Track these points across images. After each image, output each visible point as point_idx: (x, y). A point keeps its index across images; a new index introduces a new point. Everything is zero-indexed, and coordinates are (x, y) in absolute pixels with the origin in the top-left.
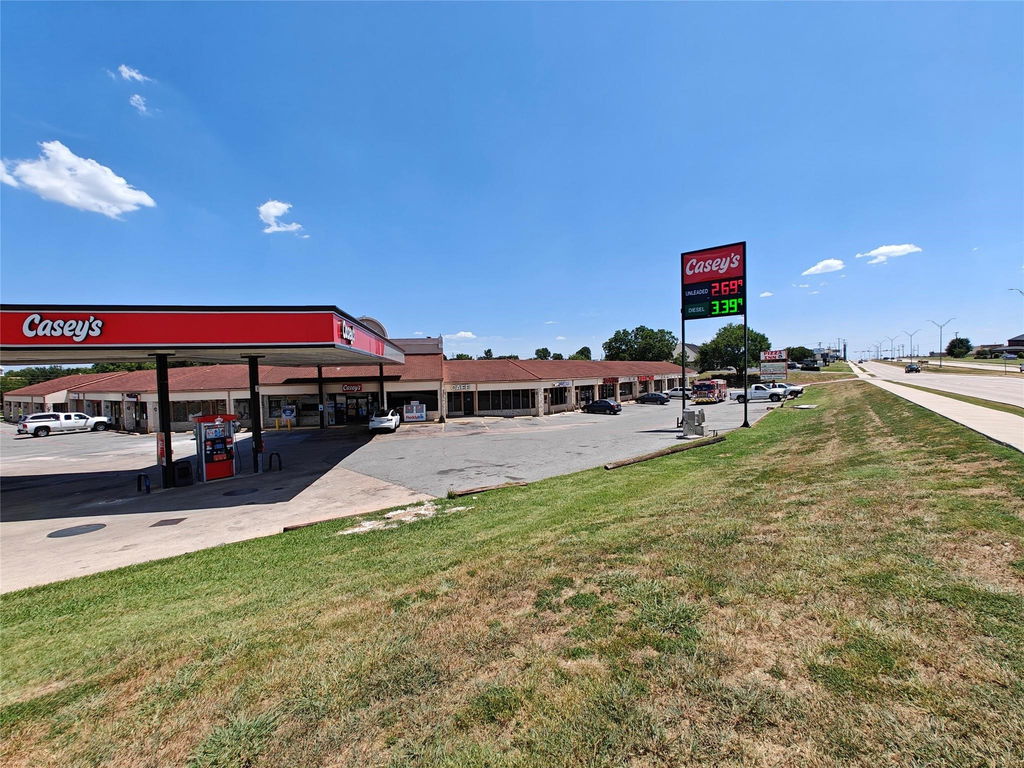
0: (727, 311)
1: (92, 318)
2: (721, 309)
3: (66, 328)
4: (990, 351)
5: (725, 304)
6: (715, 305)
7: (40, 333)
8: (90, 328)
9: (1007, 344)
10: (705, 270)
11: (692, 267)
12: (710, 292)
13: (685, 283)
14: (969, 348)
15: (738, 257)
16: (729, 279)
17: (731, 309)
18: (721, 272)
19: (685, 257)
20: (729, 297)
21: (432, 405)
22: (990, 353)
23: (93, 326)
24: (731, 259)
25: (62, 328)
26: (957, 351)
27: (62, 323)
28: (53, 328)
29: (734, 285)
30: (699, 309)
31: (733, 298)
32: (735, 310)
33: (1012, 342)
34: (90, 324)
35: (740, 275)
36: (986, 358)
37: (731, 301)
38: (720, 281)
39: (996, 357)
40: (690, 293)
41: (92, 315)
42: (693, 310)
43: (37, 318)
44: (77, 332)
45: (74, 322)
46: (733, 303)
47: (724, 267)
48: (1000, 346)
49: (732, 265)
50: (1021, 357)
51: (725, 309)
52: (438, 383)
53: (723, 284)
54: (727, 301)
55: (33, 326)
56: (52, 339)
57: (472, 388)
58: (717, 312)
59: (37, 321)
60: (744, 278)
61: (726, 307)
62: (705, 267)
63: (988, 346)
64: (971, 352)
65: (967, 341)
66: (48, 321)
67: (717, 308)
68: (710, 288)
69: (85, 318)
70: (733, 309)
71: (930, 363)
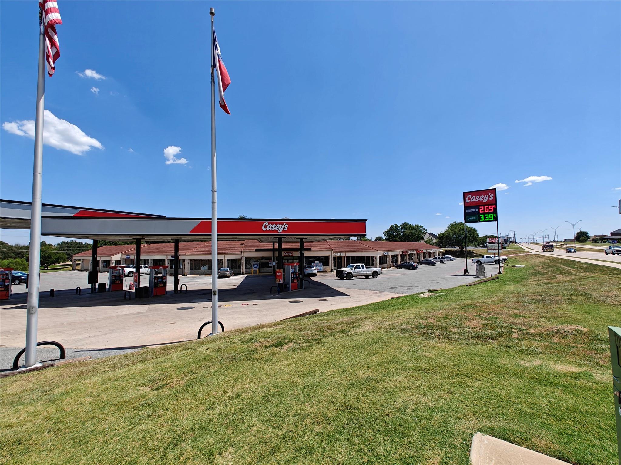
0: (488, 220)
1: (285, 224)
2: (485, 218)
3: (276, 227)
4: (600, 239)
5: (487, 216)
6: (482, 217)
7: (268, 229)
8: (284, 228)
9: (609, 235)
10: (476, 200)
11: (469, 199)
12: (479, 211)
13: (466, 206)
14: (588, 237)
15: (493, 195)
16: (489, 205)
17: (490, 218)
18: (484, 201)
19: (465, 194)
20: (489, 213)
21: (326, 263)
22: (600, 240)
23: (285, 227)
24: (489, 196)
25: (275, 227)
26: (581, 238)
27: (275, 225)
28: (272, 227)
29: (491, 207)
30: (474, 218)
31: (492, 214)
32: (492, 219)
33: (612, 234)
34: (284, 226)
35: (494, 203)
36: (598, 243)
37: (490, 215)
38: (484, 206)
39: (604, 242)
40: (468, 211)
41: (285, 222)
42: (470, 219)
43: (267, 223)
44: (280, 229)
45: (279, 225)
46: (491, 216)
47: (486, 200)
48: (606, 236)
49: (490, 199)
50: (619, 242)
51: (487, 219)
52: (330, 252)
53: (485, 207)
54: (488, 215)
55: (266, 227)
56: (271, 231)
57: (343, 255)
58: (483, 220)
59: (267, 225)
60: (496, 204)
61: (488, 217)
62: (476, 199)
63: (598, 236)
64: (589, 239)
65: (587, 233)
66: (270, 225)
67: (483, 218)
68: (479, 209)
69: (282, 224)
70: (491, 218)
71: (568, 245)
